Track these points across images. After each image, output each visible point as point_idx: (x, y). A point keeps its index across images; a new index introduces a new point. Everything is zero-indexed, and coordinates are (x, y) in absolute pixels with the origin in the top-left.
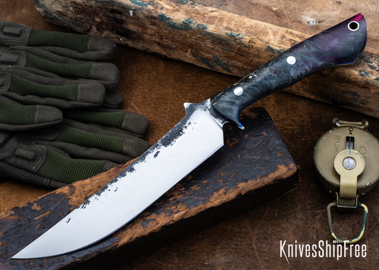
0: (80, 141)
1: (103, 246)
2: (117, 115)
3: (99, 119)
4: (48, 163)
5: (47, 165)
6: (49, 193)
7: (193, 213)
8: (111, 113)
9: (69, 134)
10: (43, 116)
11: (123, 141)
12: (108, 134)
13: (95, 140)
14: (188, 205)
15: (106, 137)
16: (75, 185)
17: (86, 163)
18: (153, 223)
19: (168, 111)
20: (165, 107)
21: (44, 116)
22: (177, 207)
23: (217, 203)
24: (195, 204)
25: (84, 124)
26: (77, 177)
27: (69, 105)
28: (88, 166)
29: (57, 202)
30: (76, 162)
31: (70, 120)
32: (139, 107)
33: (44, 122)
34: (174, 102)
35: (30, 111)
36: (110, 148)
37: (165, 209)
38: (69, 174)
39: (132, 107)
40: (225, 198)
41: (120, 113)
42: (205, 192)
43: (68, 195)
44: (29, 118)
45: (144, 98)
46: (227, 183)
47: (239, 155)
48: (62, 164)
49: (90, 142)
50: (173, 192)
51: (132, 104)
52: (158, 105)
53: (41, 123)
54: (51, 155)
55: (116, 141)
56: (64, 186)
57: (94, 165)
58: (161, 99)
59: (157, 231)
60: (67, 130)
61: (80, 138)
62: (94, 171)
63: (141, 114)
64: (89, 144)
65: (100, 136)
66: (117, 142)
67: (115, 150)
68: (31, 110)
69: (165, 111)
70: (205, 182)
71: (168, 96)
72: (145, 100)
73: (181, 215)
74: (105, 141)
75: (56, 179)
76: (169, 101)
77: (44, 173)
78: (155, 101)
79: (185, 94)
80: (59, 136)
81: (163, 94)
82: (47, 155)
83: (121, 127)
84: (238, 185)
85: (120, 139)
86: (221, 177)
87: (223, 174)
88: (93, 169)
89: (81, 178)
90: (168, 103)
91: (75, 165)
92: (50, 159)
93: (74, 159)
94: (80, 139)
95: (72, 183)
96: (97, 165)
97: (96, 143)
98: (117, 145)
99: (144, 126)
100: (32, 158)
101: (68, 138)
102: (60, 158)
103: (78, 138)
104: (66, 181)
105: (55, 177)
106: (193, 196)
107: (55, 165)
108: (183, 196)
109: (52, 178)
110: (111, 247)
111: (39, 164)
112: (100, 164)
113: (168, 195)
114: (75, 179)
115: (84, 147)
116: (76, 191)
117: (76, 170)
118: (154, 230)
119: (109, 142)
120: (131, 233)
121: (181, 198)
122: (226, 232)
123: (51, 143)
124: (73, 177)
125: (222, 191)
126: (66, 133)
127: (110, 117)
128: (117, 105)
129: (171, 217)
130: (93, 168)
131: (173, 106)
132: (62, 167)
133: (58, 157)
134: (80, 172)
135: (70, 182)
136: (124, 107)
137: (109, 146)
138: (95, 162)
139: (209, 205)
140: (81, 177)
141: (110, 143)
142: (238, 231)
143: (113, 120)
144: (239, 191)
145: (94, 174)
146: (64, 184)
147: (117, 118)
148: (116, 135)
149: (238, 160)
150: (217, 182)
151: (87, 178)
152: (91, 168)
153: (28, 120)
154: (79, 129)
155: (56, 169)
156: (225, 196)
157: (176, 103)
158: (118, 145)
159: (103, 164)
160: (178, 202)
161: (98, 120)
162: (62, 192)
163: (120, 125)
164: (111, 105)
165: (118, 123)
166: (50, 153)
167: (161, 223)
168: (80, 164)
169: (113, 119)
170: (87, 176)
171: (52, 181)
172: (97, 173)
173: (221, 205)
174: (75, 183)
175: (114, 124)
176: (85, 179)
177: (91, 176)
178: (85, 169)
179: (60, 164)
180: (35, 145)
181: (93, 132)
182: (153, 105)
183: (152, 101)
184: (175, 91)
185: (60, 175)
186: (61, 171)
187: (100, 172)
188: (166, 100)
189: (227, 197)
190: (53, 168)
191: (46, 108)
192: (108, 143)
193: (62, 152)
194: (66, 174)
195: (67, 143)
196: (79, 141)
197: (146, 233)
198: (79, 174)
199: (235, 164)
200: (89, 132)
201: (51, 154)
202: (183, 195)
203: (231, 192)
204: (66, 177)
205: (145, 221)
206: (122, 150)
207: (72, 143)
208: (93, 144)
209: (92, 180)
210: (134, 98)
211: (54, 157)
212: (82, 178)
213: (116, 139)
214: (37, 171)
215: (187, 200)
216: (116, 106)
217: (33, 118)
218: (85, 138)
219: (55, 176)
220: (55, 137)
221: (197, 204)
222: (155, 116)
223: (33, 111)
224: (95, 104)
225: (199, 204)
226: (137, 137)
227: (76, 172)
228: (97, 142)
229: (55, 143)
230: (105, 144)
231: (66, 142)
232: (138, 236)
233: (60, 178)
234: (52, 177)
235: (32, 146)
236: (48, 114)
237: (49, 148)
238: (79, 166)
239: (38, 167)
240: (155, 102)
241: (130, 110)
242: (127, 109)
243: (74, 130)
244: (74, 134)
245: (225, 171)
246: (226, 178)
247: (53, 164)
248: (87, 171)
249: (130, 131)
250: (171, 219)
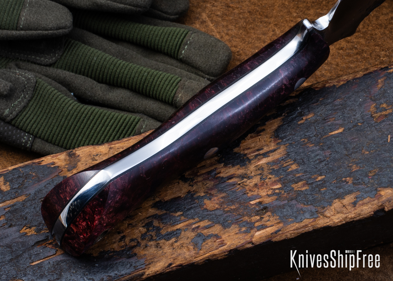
0: (98, 72)
1: (116, 272)
2: (174, 33)
3: (139, 37)
4: (35, 105)
5: (32, 108)
6: (29, 162)
7: (291, 234)
8: (163, 28)
9: (79, 58)
10: (35, 17)
11: (178, 83)
12: (152, 66)
13: (127, 75)
14: (284, 216)
15: (148, 71)
16: (78, 154)
17: (104, 115)
18: (215, 241)
19: (268, 38)
20: (264, 29)
21: (39, 17)
22: (262, 218)
23: (337, 221)
24: (296, 217)
25: (111, 43)
26: (84, 139)
27: (88, 3)
28: (108, 120)
29: (42, 180)
30: (87, 111)
31: (85, 31)
32: (217, 24)
33: (36, 30)
34: (282, 23)
35: (13, 6)
36: (153, 93)
37: (240, 220)
38: (71, 130)
39: (203, 22)
40: (353, 212)
41: (180, 31)
42: (318, 196)
43: (63, 169)
44: (9, 18)
45: (226, 8)
46: (360, 186)
47: (389, 136)
48: (60, 111)
49: (116, 76)
50: (258, 189)
51: (204, 16)
52: (251, 23)
53: (31, 30)
54: (41, 92)
55: (166, 81)
56: (58, 153)
57: (119, 121)
58: (258, 13)
59: (219, 258)
60: (77, 49)
61: (100, 66)
62: (118, 131)
63: (218, 36)
64: (115, 80)
65: (136, 69)
66: (166, 83)
67: (160, 97)
68: (16, 4)
69: (263, 37)
70: (320, 178)
71: (273, 10)
72: (230, 12)
73: (268, 234)
74: (146, 79)
75: (46, 137)
76: (273, 19)
77: (25, 122)
78: (246, 16)
79: (304, 9)
80: (61, 58)
81: (263, 5)
82: (34, 91)
83: (177, 57)
84: (379, 191)
85: (173, 79)
86: (351, 173)
87: (354, 168)
88: (115, 128)
89: (91, 142)
90: (270, 23)
91: (84, 115)
92: (40, 99)
93: (83, 105)
94: (99, 69)
95: (74, 148)
96: (125, 120)
97: (127, 79)
98: (165, 89)
99: (221, 61)
100: (5, 93)
101: (77, 64)
102: (58, 99)
103: (95, 67)
104: (63, 143)
105: (43, 134)
106: (294, 202)
107: (47, 111)
108: (276, 200)
109: (38, 136)
110: (130, 276)
111: (17, 106)
112: (129, 120)
113: (248, 193)
114: (80, 142)
115: (104, 85)
116: (79, 163)
117: (84, 126)
118: (215, 255)
119: (152, 82)
120: (172, 255)
121: (272, 202)
122: (348, 276)
123: (44, 69)
124: (78, 138)
125: (348, 199)
126: (75, 54)
127: (159, 36)
128: (176, 14)
129: (250, 235)
130: (117, 126)
131: (279, 31)
132: (59, 116)
133: (54, 98)
134: (92, 129)
135: (70, 146)
136: (188, 19)
137: (150, 89)
138: (122, 114)
139: (322, 222)
140: (92, 140)
141: (154, 83)
142: (369, 278)
143: (164, 41)
144: (380, 204)
145: (116, 137)
146: (59, 149)
147: (172, 38)
148: (166, 71)
149: (386, 145)
150: (343, 181)
151: (102, 143)
152: (112, 126)
153: (8, 21)
154: (100, 50)
155: (47, 119)
156: (353, 209)
157: (286, 25)
158: (168, 88)
159: (136, 120)
160: (265, 209)
161: (137, 38)
162: (53, 163)
163: (176, 52)
164: (165, 13)
165: (174, 48)
166: (41, 88)
167: (228, 243)
168: (93, 114)
169: (165, 39)
170: (104, 140)
171: (38, 141)
172: (122, 136)
173: (343, 225)
174: (79, 148)
175: (166, 49)
176: (98, 144)
177: (110, 140)
178: (101, 125)
179: (56, 110)
180: (15, 70)
181: (124, 59)
182: (242, 23)
183: (241, 16)
184: (287, 3)
185: (53, 132)
186: (57, 124)
187: (129, 136)
188: (267, 17)
189: (357, 211)
190: (43, 115)
191: (44, 3)
192: (150, 83)
193: (64, 88)
194: (65, 130)
195: (73, 74)
196: (96, 72)
197: (198, 259)
198: (89, 134)
199: (379, 151)
200: (117, 57)
201: (42, 90)
202: (276, 197)
203: (366, 204)
204: (64, 135)
205: (200, 236)
206: (174, 99)
207: (83, 75)
208: (121, 80)
209: (110, 148)
210: (208, 5)
211: (47, 96)
212: (94, 142)
213: (166, 77)
214: (13, 117)
215: (283, 207)
216: (173, 17)
217: (17, 18)
218: (109, 68)
219: (44, 132)
220: (54, 59)
221: (299, 218)
222: (244, 44)
223: (19, 7)
224: (136, 7)
225: (303, 217)
226: (205, 78)
227: (83, 129)
228: (130, 78)
229: (52, 71)
230: (144, 85)
231: (72, 72)
232: (184, 262)
233: (53, 137)
234: (38, 133)
235: (9, 70)
236: (46, 14)
237: (40, 78)
238: (91, 118)
239: (15, 110)
240: (247, 18)
241: (198, 26)
242: (192, 23)
243: (91, 51)
244: (89, 58)
245: (359, 163)
246: (359, 176)
247: (42, 109)
248: (105, 129)
249: (193, 67)
250: (248, 238)
